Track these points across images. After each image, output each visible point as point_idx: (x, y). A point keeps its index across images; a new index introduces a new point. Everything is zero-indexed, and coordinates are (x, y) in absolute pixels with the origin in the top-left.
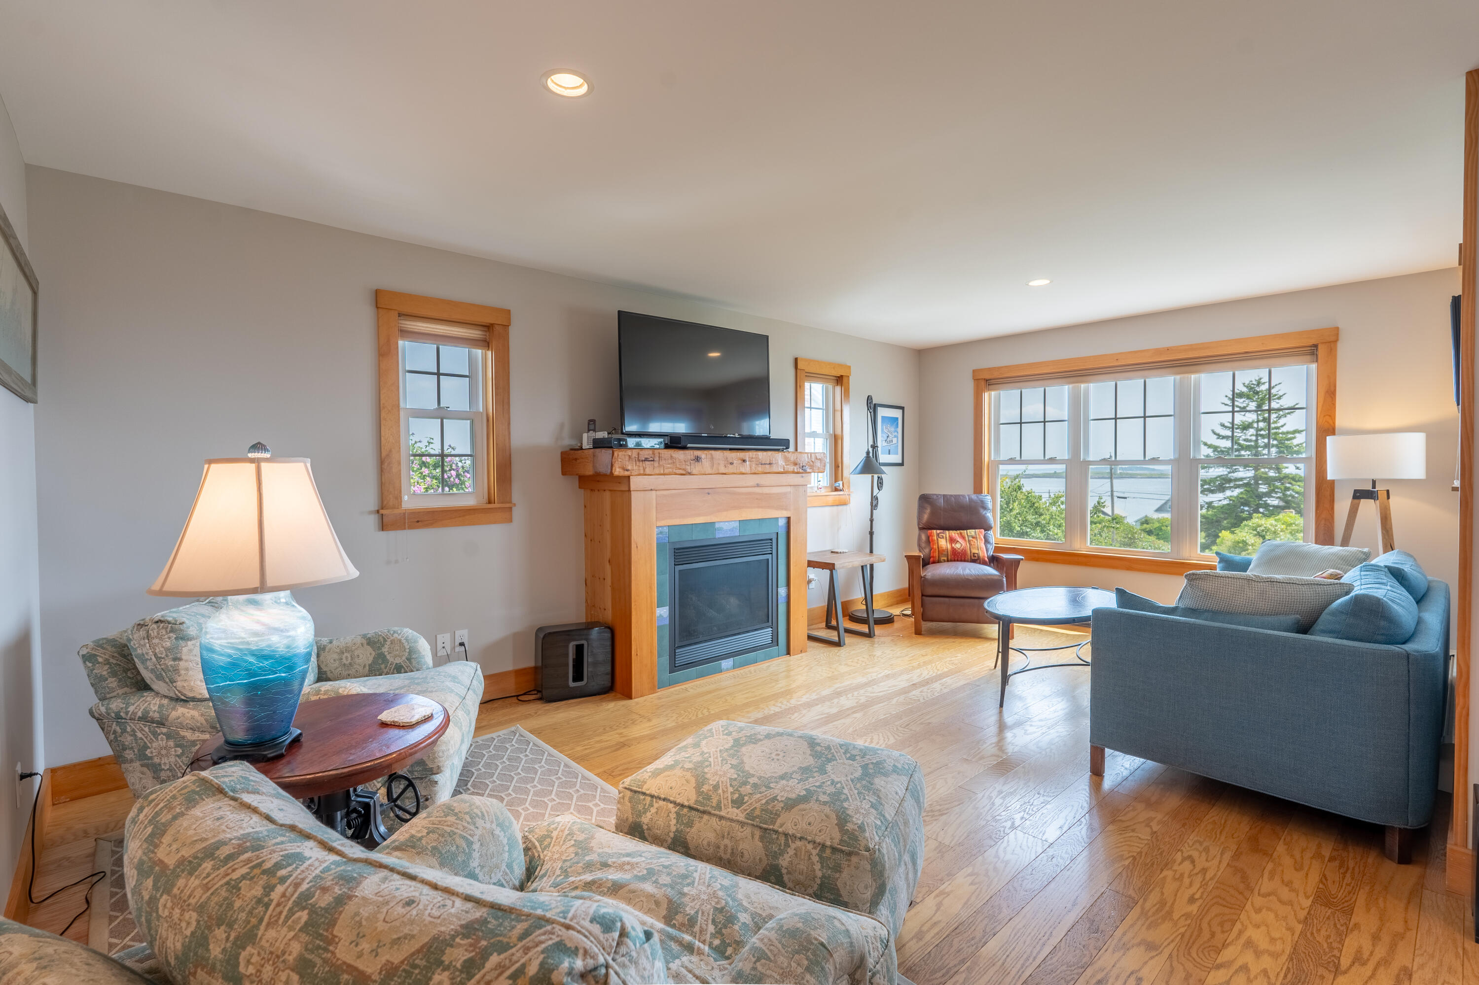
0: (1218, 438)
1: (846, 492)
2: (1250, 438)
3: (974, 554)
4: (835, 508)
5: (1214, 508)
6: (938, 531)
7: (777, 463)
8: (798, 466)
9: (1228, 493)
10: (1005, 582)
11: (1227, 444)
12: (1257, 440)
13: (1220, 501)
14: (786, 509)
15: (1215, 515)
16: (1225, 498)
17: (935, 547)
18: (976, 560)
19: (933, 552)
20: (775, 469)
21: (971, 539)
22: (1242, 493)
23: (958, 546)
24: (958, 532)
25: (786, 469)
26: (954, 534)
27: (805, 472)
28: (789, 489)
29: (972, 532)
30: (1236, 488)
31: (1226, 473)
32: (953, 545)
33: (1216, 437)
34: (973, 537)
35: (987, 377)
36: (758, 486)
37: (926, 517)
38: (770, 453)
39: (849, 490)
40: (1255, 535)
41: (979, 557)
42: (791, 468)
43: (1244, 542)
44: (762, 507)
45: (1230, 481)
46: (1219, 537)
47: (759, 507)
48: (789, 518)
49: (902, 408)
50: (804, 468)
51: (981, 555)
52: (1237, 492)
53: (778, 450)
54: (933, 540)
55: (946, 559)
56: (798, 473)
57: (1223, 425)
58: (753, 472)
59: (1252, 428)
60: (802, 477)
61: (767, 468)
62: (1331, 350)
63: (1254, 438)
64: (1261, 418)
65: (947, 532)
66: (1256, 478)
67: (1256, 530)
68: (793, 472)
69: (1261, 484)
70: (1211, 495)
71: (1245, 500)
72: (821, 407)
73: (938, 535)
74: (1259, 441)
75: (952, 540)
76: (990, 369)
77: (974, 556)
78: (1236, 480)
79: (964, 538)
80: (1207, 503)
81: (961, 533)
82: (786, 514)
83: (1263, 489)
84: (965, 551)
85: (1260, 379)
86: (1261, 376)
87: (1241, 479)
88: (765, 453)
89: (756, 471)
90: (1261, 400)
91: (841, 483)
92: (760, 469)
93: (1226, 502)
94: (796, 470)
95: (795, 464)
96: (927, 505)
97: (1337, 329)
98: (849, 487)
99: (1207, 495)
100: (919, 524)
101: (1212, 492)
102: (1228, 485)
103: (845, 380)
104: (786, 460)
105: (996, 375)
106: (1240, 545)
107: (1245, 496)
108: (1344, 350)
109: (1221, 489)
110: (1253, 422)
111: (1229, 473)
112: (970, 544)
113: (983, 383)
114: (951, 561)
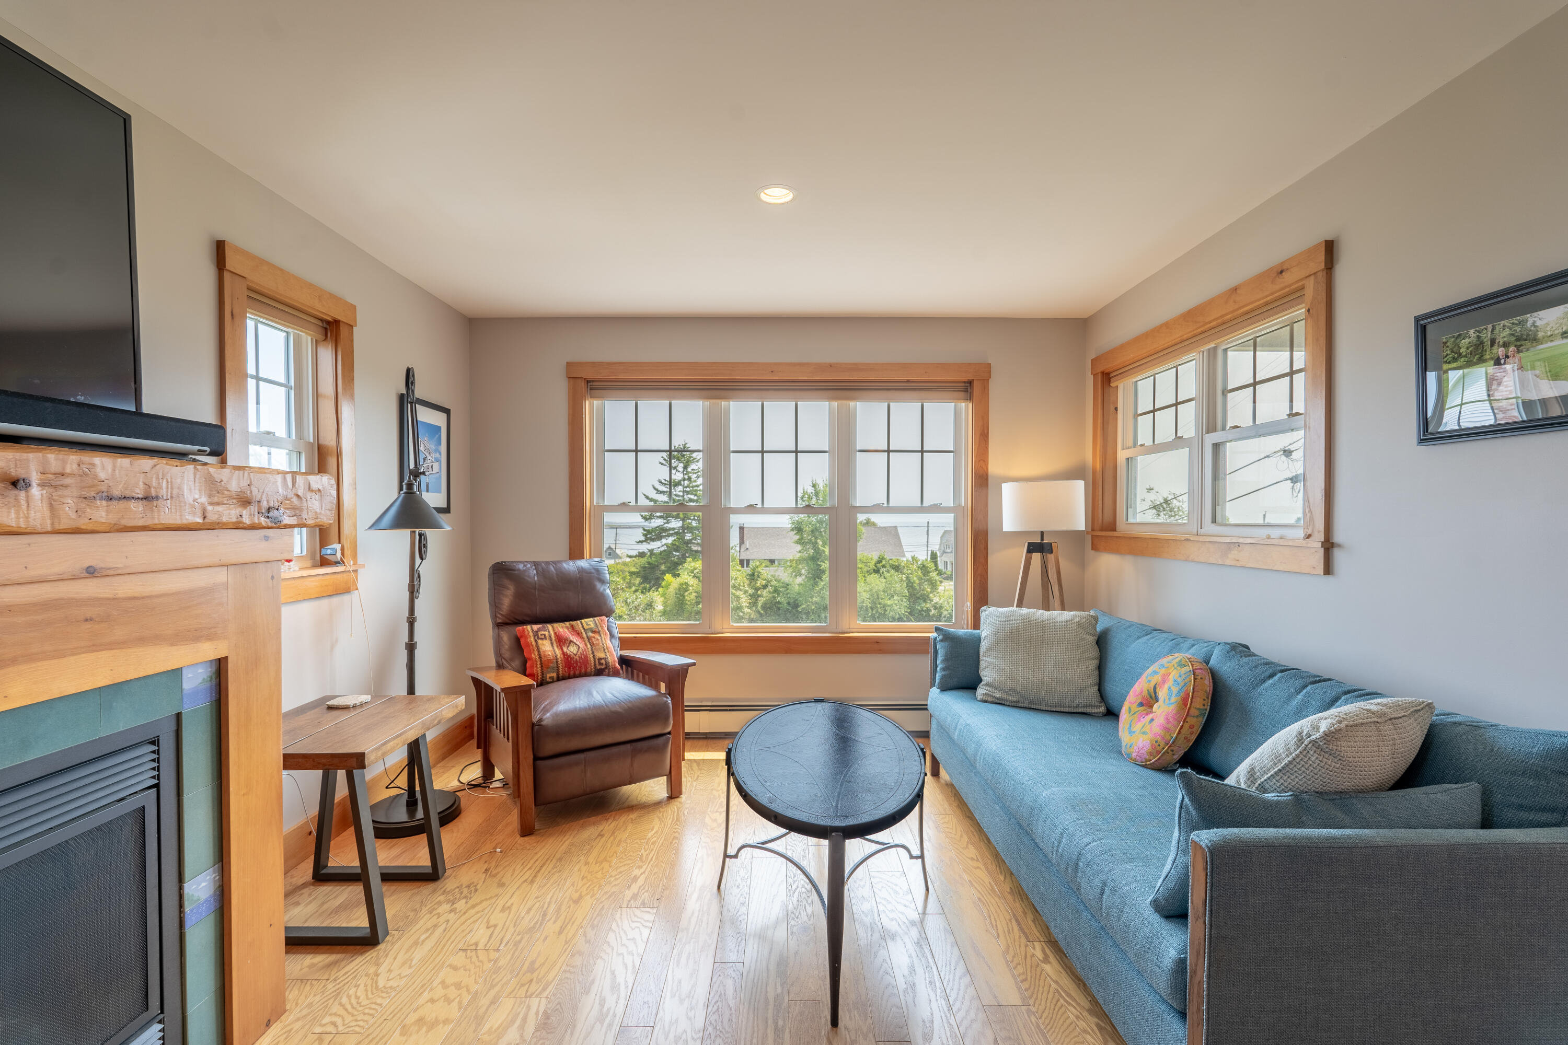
0: (657, 493)
1: (349, 565)
2: (678, 493)
3: (600, 659)
4: (325, 602)
5: (654, 554)
6: (536, 627)
7: (176, 498)
8: (253, 509)
9: (664, 541)
10: (671, 705)
11: (664, 498)
12: (683, 496)
13: (659, 548)
14: (210, 638)
15: (657, 561)
16: (663, 546)
17: (535, 656)
18: (602, 671)
19: (532, 667)
20: (167, 516)
21: (591, 634)
22: (675, 540)
23: (572, 650)
24: (567, 624)
25: (211, 517)
26: (562, 628)
27: (278, 525)
28: (221, 576)
29: (589, 622)
30: (669, 537)
31: (662, 524)
32: (565, 649)
33: (655, 491)
34: (594, 632)
35: (590, 376)
36: (91, 572)
37: (506, 602)
38: (146, 463)
39: (355, 563)
40: (693, 577)
41: (607, 664)
42: (230, 513)
43: (686, 583)
44: (111, 646)
45: (665, 530)
46: (663, 580)
47: (95, 647)
48: (220, 667)
49: (447, 411)
50: (274, 513)
51: (610, 660)
52: (670, 540)
53: (181, 455)
54: (528, 645)
55: (555, 675)
56: (253, 527)
57: (660, 482)
58: (64, 524)
59: (681, 485)
60: (266, 538)
61: (136, 513)
62: (985, 388)
63: (681, 494)
64: (686, 477)
65: (549, 626)
66: (683, 528)
67: (693, 572)
68: (238, 526)
69: (687, 533)
70: (652, 543)
71: (677, 546)
72: (282, 380)
73: (536, 633)
74: (685, 497)
75: (561, 641)
76: (594, 364)
77: (601, 664)
78: (670, 529)
79: (579, 634)
80: (649, 550)
81: (572, 627)
82: (210, 651)
83: (688, 536)
84: (586, 657)
85: (686, 444)
86: (686, 442)
87: (673, 529)
88: (124, 462)
89: (83, 523)
90: (687, 462)
91: (338, 547)
92: (101, 513)
93: (665, 548)
94: (247, 520)
95: (245, 501)
96: (506, 582)
97: (990, 364)
98: (355, 557)
99: (649, 543)
100: (494, 617)
101: (653, 540)
102: (664, 534)
103: (343, 330)
104: (214, 488)
105: (604, 374)
106: (684, 586)
107: (677, 543)
108: (996, 389)
109: (659, 538)
110: (681, 481)
111: (665, 523)
112: (592, 644)
113: (583, 384)
114: (564, 678)
